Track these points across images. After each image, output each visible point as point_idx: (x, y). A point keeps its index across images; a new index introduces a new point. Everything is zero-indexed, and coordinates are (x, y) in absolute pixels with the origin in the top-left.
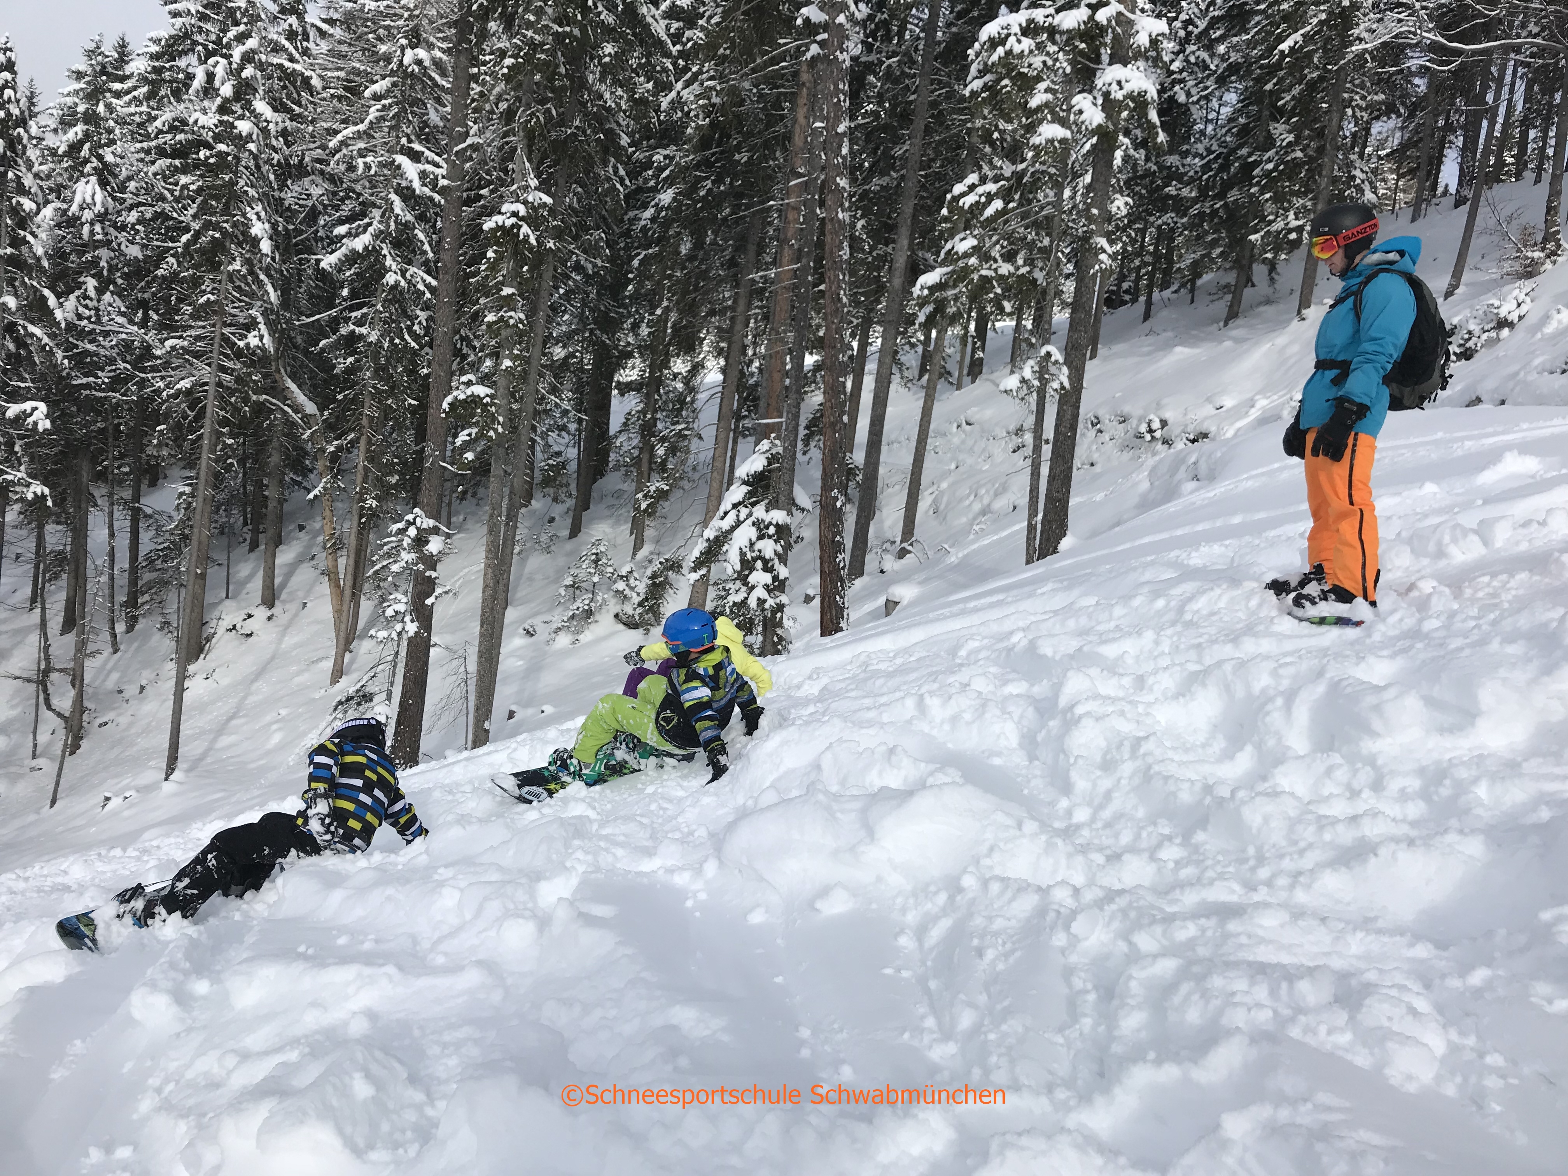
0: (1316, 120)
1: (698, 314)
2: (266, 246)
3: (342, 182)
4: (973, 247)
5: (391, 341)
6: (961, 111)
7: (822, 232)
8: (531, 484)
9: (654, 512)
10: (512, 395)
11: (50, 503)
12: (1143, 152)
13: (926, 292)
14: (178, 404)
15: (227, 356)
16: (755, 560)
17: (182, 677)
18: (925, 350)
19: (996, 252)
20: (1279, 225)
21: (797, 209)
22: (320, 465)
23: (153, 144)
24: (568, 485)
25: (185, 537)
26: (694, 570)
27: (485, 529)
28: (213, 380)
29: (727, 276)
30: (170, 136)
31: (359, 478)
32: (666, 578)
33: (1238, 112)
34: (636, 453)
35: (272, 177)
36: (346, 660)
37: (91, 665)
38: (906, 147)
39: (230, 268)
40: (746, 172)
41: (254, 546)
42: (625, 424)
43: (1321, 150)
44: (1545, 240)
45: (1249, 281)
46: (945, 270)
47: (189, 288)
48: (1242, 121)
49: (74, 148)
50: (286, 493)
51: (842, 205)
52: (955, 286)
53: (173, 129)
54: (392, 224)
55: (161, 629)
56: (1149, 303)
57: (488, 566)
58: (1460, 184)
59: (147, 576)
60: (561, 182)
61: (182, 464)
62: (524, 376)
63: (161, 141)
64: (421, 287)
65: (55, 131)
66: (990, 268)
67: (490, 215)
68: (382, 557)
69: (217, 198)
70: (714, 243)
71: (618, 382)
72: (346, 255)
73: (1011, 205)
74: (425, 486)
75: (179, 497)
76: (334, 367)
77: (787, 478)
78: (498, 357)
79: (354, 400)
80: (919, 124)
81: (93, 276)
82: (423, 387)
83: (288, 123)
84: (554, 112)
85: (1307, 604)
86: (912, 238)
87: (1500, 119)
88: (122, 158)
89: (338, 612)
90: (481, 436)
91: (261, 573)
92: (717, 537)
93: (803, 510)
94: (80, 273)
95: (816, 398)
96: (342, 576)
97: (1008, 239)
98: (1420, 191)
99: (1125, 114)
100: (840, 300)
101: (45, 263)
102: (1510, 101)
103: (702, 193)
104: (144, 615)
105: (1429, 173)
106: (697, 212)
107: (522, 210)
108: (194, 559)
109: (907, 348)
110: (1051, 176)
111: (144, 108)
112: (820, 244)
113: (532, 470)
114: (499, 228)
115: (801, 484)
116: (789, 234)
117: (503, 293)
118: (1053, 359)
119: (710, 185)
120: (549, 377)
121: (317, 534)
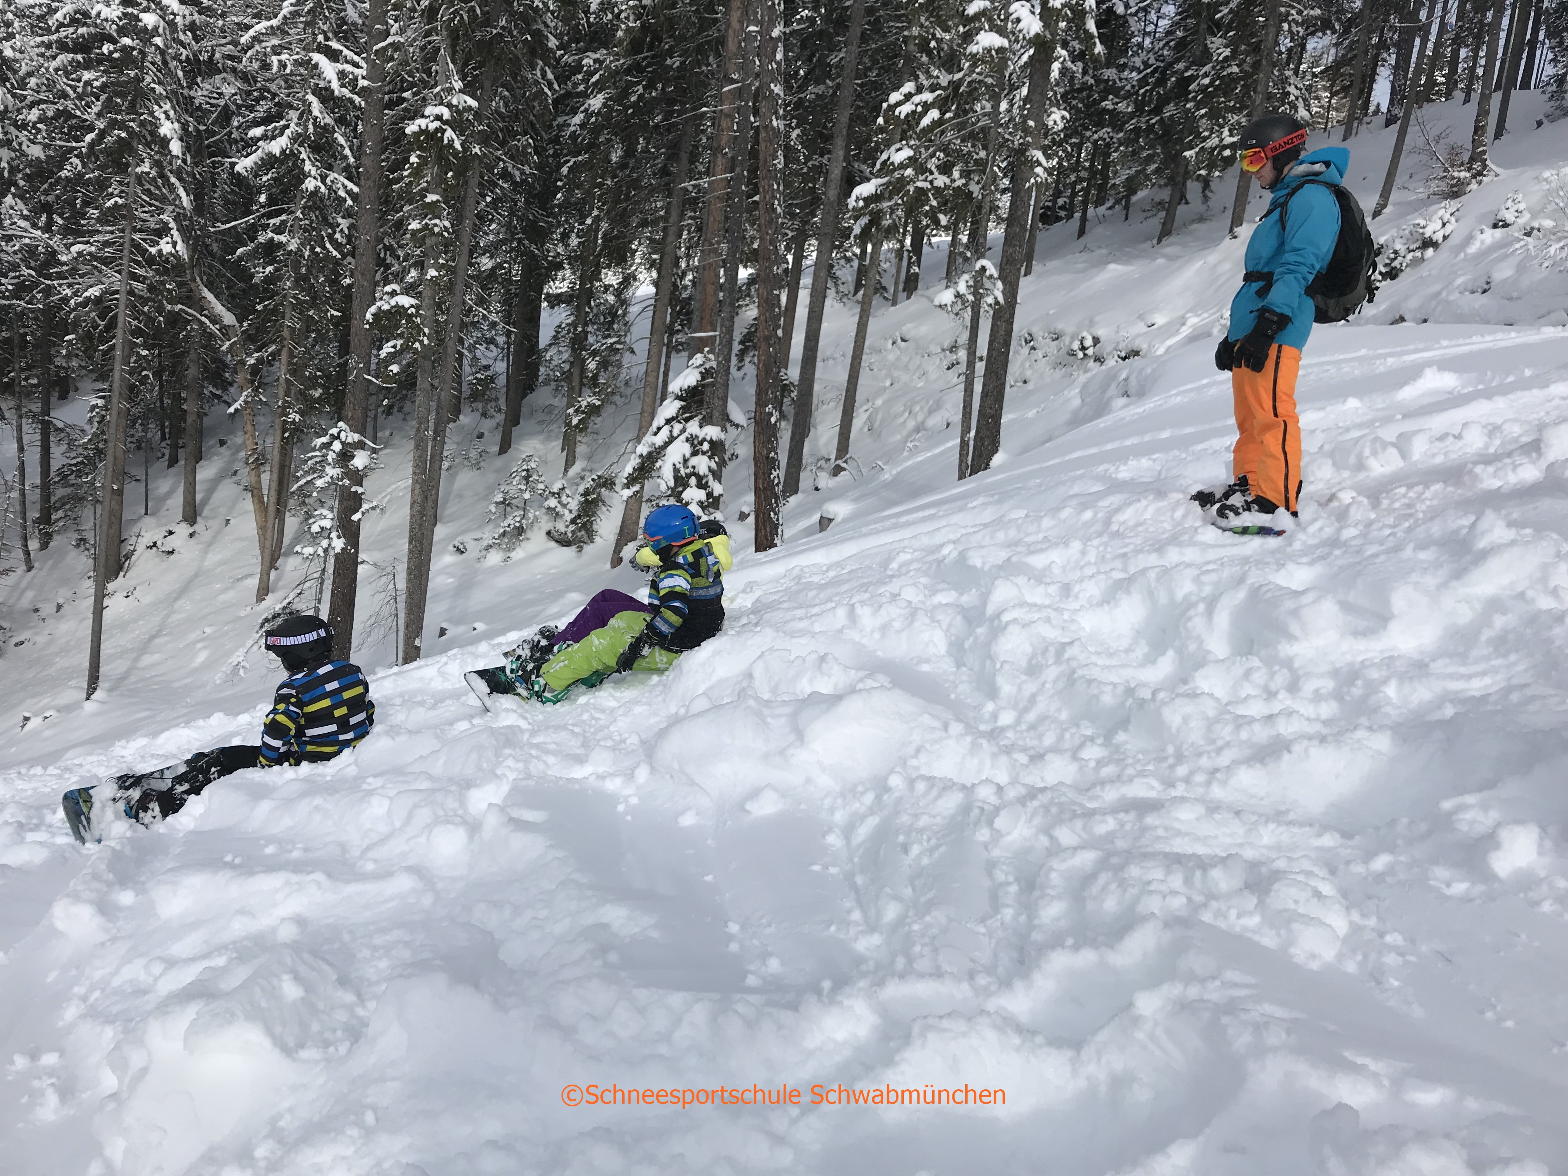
0: (1253, 35)
1: (629, 224)
2: (176, 147)
3: (256, 82)
4: (909, 158)
5: (312, 249)
6: (898, 18)
7: (756, 140)
8: (458, 398)
9: (586, 428)
10: (439, 306)
12: (1080, 64)
13: (861, 203)
14: (87, 313)
15: (137, 263)
16: (689, 476)
17: (100, 596)
18: (860, 265)
19: (932, 164)
20: (1214, 141)
21: (730, 117)
22: (240, 378)
23: (54, 37)
24: (497, 399)
25: (100, 452)
26: (627, 486)
27: (411, 445)
28: (123, 289)
29: (659, 185)
30: (71, 30)
31: (281, 392)
32: (599, 494)
33: (1175, 25)
34: (566, 367)
35: (180, 74)
36: (272, 577)
38: (842, 55)
39: (138, 170)
40: (679, 78)
41: (173, 461)
42: (555, 337)
43: (1256, 65)
44: (1472, 160)
45: (1182, 198)
46: (881, 181)
47: (95, 190)
48: (1180, 34)
50: (206, 407)
51: (776, 113)
52: (890, 199)
53: (74, 22)
54: (311, 127)
55: (78, 546)
56: (1084, 219)
57: (415, 482)
58: (1392, 102)
59: (60, 492)
60: (487, 84)
61: (94, 376)
62: (450, 287)
63: (62, 35)
64: (342, 193)
66: (925, 180)
67: (413, 118)
68: (307, 473)
69: (122, 96)
70: (646, 150)
71: (548, 294)
72: (262, 159)
73: (948, 115)
74: (349, 400)
75: (92, 410)
76: (252, 276)
77: (720, 393)
78: (422, 268)
79: (275, 311)
80: (855, 31)
82: (346, 298)
83: (196, 16)
84: (478, 11)
85: (1231, 515)
86: (848, 150)
87: (1433, 38)
88: (21, 52)
89: (262, 529)
90: (406, 348)
91: (181, 488)
92: (650, 453)
93: (737, 426)
95: (750, 313)
96: (265, 492)
97: (944, 151)
98: (1353, 107)
99: (1063, 25)
100: (774, 211)
102: (1443, 18)
103: (633, 99)
104: (58, 532)
105: (1362, 91)
106: (627, 119)
107: (446, 113)
108: (109, 474)
109: (842, 262)
110: (987, 86)
112: (754, 154)
113: (460, 384)
114: (422, 132)
115: (735, 400)
116: (723, 143)
117: (428, 200)
118: (988, 273)
119: (641, 91)
120: (477, 288)
121: (238, 449)
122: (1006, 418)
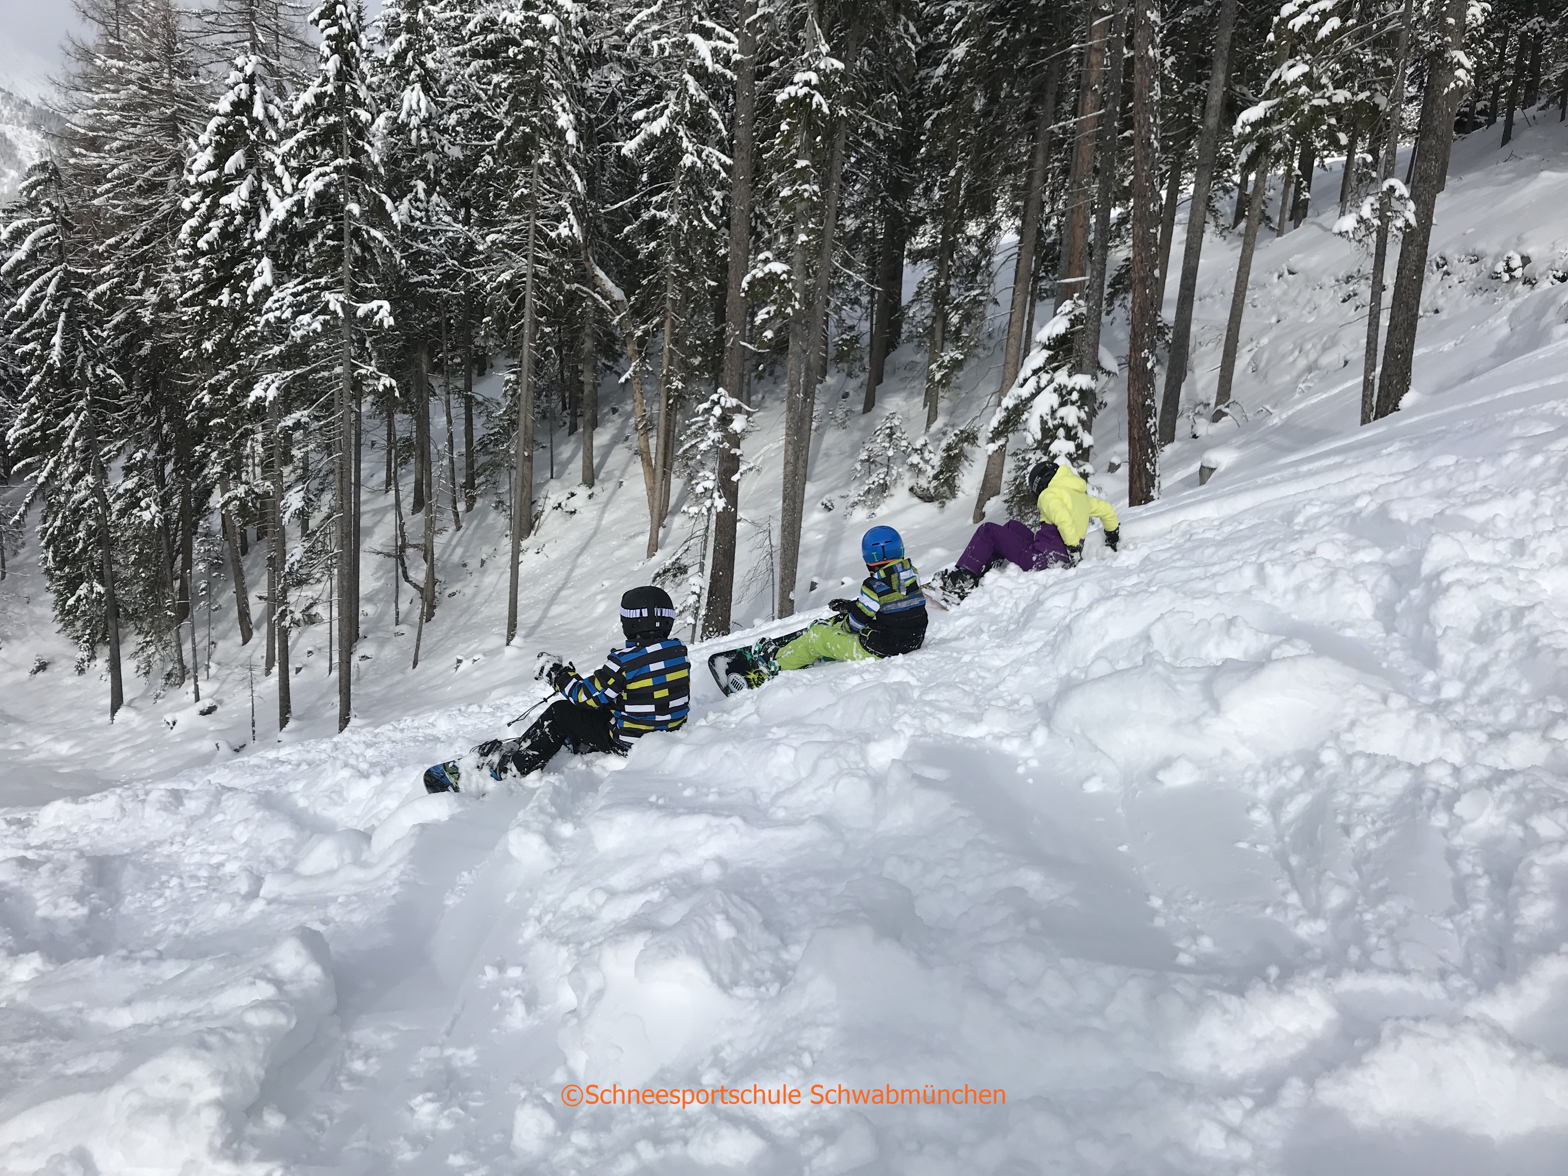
1: (992, 173)
2: (571, 137)
3: (638, 67)
4: (1304, 75)
5: (691, 222)
7: (1129, 73)
8: (825, 359)
9: (948, 383)
10: (807, 270)
11: (397, 394)
13: (1248, 129)
14: (501, 297)
15: (540, 247)
16: (1056, 428)
17: (516, 552)
18: (1241, 194)
19: (1328, 78)
21: (1100, 51)
22: (631, 348)
23: (468, 46)
24: (861, 359)
25: (513, 422)
26: (992, 440)
27: (785, 406)
28: (530, 272)
29: (1024, 129)
30: (481, 37)
31: (665, 361)
32: (962, 449)
34: (928, 322)
35: (574, 68)
36: (660, 535)
37: (439, 541)
39: (540, 161)
40: (1044, 16)
41: (573, 429)
42: (918, 294)
46: (1270, 103)
47: (504, 183)
49: (400, 56)
50: (600, 378)
51: (1152, 41)
52: (1280, 122)
53: (484, 30)
54: (687, 105)
55: (496, 508)
56: (1509, 124)
57: (788, 443)
59: (481, 460)
60: (852, 45)
61: (506, 353)
62: (818, 250)
63: (474, 43)
64: (716, 166)
65: (382, 42)
66: (1323, 97)
67: (782, 86)
68: (690, 437)
69: (525, 93)
70: (1010, 95)
71: (910, 250)
72: (645, 140)
73: (1350, 22)
74: (727, 366)
75: (506, 384)
76: (638, 252)
77: (1091, 340)
78: (792, 234)
79: (658, 284)
81: (422, 179)
82: (721, 269)
83: (586, 12)
86: (1228, 72)
88: (441, 62)
89: (651, 490)
90: (779, 313)
91: (580, 454)
92: (1016, 406)
93: (1109, 373)
94: (411, 177)
95: (1121, 253)
96: (653, 456)
97: (1345, 61)
100: (1150, 145)
101: (382, 170)
103: (997, 44)
104: (481, 495)
106: (991, 64)
107: (814, 78)
108: (521, 442)
109: (1220, 193)
111: (458, 12)
113: (826, 344)
114: (792, 99)
115: (1109, 347)
116: (1092, 79)
117: (798, 166)
118: (1397, 194)
119: (1005, 35)
120: (844, 250)
121: (629, 415)
122: (1418, 352)
